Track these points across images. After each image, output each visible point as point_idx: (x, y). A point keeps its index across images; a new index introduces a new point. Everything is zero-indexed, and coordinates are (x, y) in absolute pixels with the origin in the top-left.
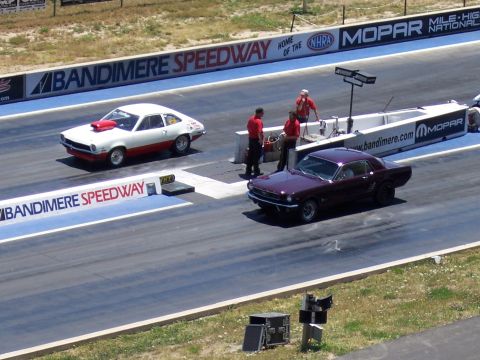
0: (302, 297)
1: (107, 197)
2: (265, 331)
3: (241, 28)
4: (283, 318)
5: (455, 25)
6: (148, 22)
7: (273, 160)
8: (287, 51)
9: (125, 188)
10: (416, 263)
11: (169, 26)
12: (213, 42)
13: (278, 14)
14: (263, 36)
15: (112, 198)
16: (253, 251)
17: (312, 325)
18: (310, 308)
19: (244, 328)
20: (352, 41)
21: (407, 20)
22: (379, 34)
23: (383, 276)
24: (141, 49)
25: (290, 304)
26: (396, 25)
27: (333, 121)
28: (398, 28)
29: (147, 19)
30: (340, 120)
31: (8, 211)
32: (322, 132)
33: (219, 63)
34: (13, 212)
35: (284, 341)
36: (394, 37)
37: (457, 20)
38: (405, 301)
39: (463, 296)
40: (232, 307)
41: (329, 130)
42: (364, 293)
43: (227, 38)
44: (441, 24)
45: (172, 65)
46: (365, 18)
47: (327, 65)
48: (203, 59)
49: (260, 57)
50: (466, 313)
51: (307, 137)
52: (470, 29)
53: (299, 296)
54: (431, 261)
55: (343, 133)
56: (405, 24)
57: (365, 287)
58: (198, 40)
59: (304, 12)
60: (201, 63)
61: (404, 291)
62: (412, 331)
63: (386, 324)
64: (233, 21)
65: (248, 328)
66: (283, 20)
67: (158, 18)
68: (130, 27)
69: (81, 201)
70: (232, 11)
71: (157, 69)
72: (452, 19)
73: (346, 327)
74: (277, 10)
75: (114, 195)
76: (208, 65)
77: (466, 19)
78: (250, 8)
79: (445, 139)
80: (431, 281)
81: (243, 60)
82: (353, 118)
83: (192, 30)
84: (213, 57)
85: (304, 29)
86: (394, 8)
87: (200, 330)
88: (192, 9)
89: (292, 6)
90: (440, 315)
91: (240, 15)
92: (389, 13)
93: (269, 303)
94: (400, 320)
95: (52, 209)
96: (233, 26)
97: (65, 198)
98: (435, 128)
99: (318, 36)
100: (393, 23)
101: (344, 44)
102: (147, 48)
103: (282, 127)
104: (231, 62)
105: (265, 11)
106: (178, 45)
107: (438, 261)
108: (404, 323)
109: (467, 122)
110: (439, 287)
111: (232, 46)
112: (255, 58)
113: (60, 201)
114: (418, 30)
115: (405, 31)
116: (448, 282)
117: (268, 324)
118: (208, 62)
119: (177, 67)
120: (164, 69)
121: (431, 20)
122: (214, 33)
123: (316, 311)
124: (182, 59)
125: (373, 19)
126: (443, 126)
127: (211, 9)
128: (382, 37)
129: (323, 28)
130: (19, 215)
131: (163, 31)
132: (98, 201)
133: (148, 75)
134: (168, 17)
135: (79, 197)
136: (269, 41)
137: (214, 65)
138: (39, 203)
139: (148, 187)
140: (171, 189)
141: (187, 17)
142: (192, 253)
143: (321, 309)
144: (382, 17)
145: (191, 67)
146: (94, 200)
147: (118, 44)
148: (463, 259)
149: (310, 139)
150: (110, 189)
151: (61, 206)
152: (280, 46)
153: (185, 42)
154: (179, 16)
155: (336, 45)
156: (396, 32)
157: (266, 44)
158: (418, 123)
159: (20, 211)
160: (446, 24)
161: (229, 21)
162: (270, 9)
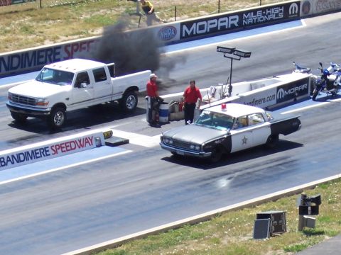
1: (69, 148)
2: (270, 223)
4: (282, 213)
5: (262, 19)
6: (20, 24)
9: (80, 141)
11: (38, 27)
12: (80, 38)
13: (118, 15)
15: (72, 149)
17: (305, 217)
18: (304, 204)
20: (189, 33)
21: (228, 16)
22: (208, 27)
24: (27, 44)
26: (220, 20)
27: (220, 87)
28: (221, 22)
29: (17, 22)
31: (2, 160)
32: (213, 95)
34: (6, 161)
35: (283, 231)
36: (219, 29)
37: (263, 15)
44: (251, 18)
45: (63, 54)
46: (186, 16)
48: (84, 48)
55: (227, 96)
56: (226, 19)
58: (67, 36)
64: (85, 21)
65: (256, 222)
67: (26, 20)
68: (8, 28)
69: (51, 152)
70: (80, 15)
71: (52, 57)
72: (259, 13)
74: (114, 12)
75: (73, 147)
77: (269, 14)
78: (93, 12)
82: (232, 85)
83: (57, 29)
84: (92, 47)
86: (206, 8)
89: (125, 9)
91: (88, 17)
92: (203, 12)
95: (31, 159)
96: (88, 26)
97: (40, 149)
98: (290, 92)
99: (165, 29)
101: (184, 35)
102: (31, 43)
103: (183, 93)
105: (106, 13)
109: (310, 87)
113: (37, 152)
114: (235, 23)
115: (226, 24)
117: (273, 218)
118: (88, 51)
119: (66, 55)
120: (57, 57)
121: (244, 15)
122: (77, 31)
123: (309, 206)
124: (69, 49)
125: (192, 17)
126: (295, 89)
127: (62, 13)
128: (211, 29)
130: (9, 163)
131: (36, 31)
132: (63, 152)
135: (50, 149)
138: (22, 154)
139: (96, 140)
141: (47, 19)
143: (314, 204)
144: (199, 15)
146: (59, 151)
147: (7, 41)
150: (70, 142)
151: (38, 155)
153: (58, 38)
154: (41, 20)
155: (178, 37)
156: (220, 25)
159: (10, 160)
160: (255, 18)
161: (82, 22)
162: (109, 12)
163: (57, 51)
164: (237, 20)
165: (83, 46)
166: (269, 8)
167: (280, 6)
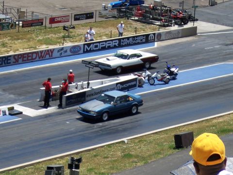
0: (69, 158)
2: (53, 173)
3: (42, 44)
4: (61, 167)
5: (132, 42)
6: (2, 42)
7: (55, 100)
8: (61, 54)
10: (117, 143)
11: (11, 43)
12: (30, 50)
13: (57, 38)
14: (51, 47)
16: (48, 139)
17: (73, 170)
18: (72, 163)
19: (44, 172)
20: (89, 49)
21: (112, 40)
22: (100, 46)
23: (103, 149)
25: (64, 161)
26: (107, 43)
27: (81, 83)
28: (108, 44)
29: (1, 40)
30: (84, 83)
32: (76, 88)
33: (32, 59)
36: (107, 47)
37: (133, 40)
38: (113, 159)
39: (137, 156)
40: (39, 162)
41: (79, 87)
42: (95, 156)
43: (35, 48)
44: (126, 41)
45: (13, 60)
47: (79, 59)
48: (26, 57)
49: (50, 56)
50: (139, 164)
51: (70, 90)
52: (138, 44)
53: (67, 157)
54: (123, 142)
55: (85, 88)
56: (111, 42)
57: (96, 153)
58: (23, 49)
59: (68, 37)
60: (25, 59)
61: (112, 155)
62: (115, 172)
63: (105, 169)
64: (38, 41)
65: (46, 172)
66: (59, 40)
67: (6, 40)
70: (37, 37)
71: (6, 61)
72: (131, 39)
73: (88, 171)
74: (57, 36)
76: (28, 60)
77: (137, 40)
78: (45, 35)
79: (128, 90)
80: (124, 151)
81: (43, 58)
82: (89, 82)
83: (21, 45)
84: (30, 56)
85: (68, 44)
86: (106, 35)
87: (26, 173)
88: (21, 36)
89: (63, 35)
90: (127, 165)
91: (41, 38)
92: (104, 37)
93: (55, 161)
94: (111, 167)
96: (38, 43)
98: (124, 86)
99: (74, 47)
100: (106, 41)
101: (85, 50)
102: (2, 52)
104: (38, 59)
105: (52, 37)
106: (15, 51)
107: (126, 142)
108: (112, 168)
109: (138, 83)
110: (127, 153)
111: (38, 52)
112: (48, 56)
114: (117, 44)
115: (111, 45)
116: (131, 151)
117: (55, 169)
118: (28, 58)
119: (14, 61)
120: (9, 61)
121: (122, 40)
122: (30, 46)
123: (75, 164)
124: (16, 57)
126: (128, 85)
127: (28, 36)
128: (102, 47)
129: (76, 44)
131: (8, 45)
133: (2, 64)
134: (11, 39)
136: (54, 49)
137: (30, 60)
139: (3, 112)
140: (13, 113)
141: (18, 39)
142: (21, 140)
143: (77, 163)
144: (101, 39)
145: (20, 61)
148: (137, 141)
149: (72, 91)
152: (58, 51)
153: (18, 50)
154: (15, 39)
155: (82, 51)
156: (107, 45)
157: (52, 51)
158: (117, 84)
160: (128, 42)
161: (36, 41)
162: (54, 36)
163: (9, 58)
164: (117, 43)
165: (24, 56)
166: (137, 37)
167: (144, 35)
